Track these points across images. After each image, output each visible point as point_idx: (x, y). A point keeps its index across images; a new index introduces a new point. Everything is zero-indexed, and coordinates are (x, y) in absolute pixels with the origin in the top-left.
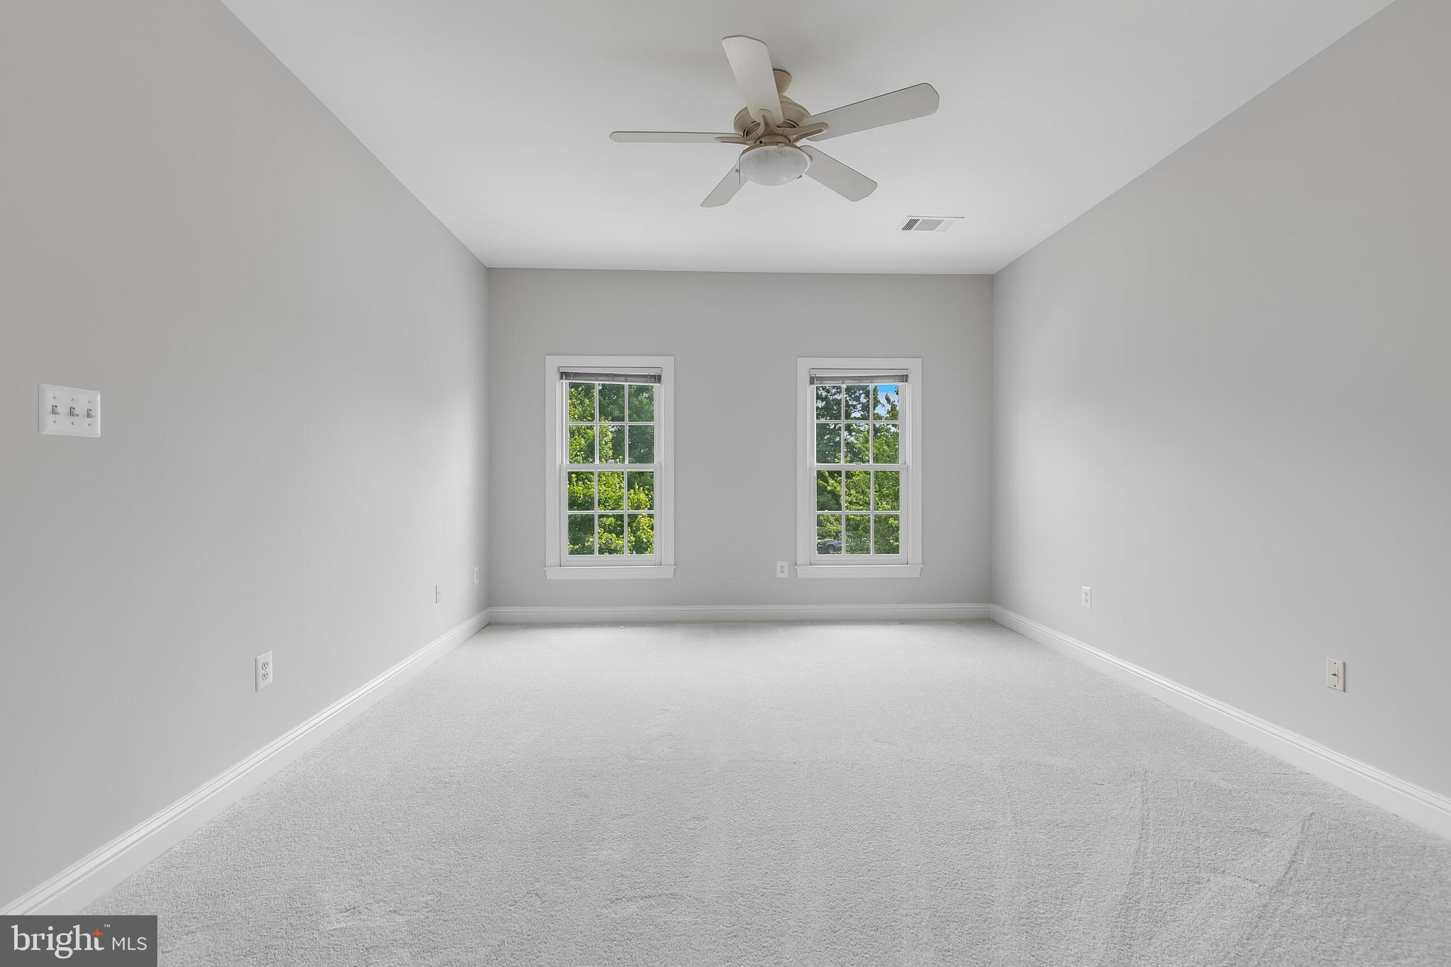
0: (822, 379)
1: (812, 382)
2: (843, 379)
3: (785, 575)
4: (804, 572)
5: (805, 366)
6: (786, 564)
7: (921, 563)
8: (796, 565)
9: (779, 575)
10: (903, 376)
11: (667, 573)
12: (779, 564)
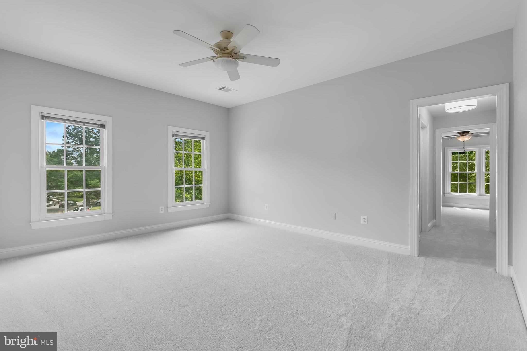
0: (177, 135)
1: (173, 135)
2: (183, 136)
3: (163, 212)
4: (170, 210)
5: (171, 129)
6: (163, 207)
7: (209, 202)
8: (167, 207)
9: (161, 212)
10: (204, 137)
11: (109, 217)
12: (161, 208)
